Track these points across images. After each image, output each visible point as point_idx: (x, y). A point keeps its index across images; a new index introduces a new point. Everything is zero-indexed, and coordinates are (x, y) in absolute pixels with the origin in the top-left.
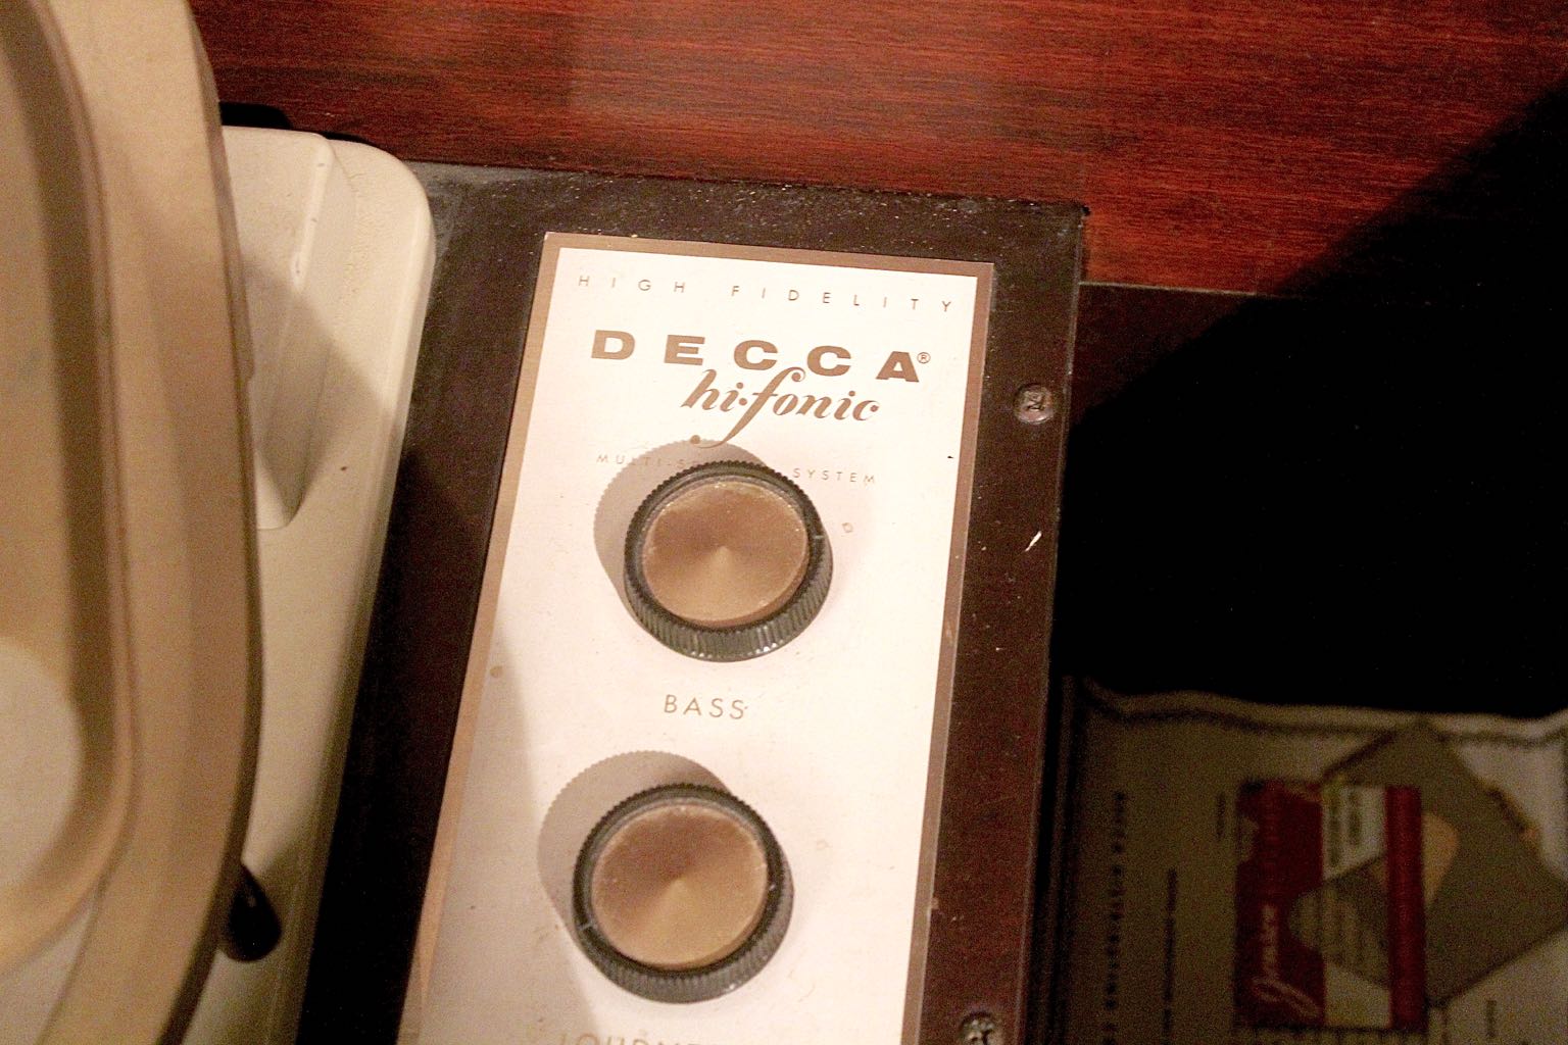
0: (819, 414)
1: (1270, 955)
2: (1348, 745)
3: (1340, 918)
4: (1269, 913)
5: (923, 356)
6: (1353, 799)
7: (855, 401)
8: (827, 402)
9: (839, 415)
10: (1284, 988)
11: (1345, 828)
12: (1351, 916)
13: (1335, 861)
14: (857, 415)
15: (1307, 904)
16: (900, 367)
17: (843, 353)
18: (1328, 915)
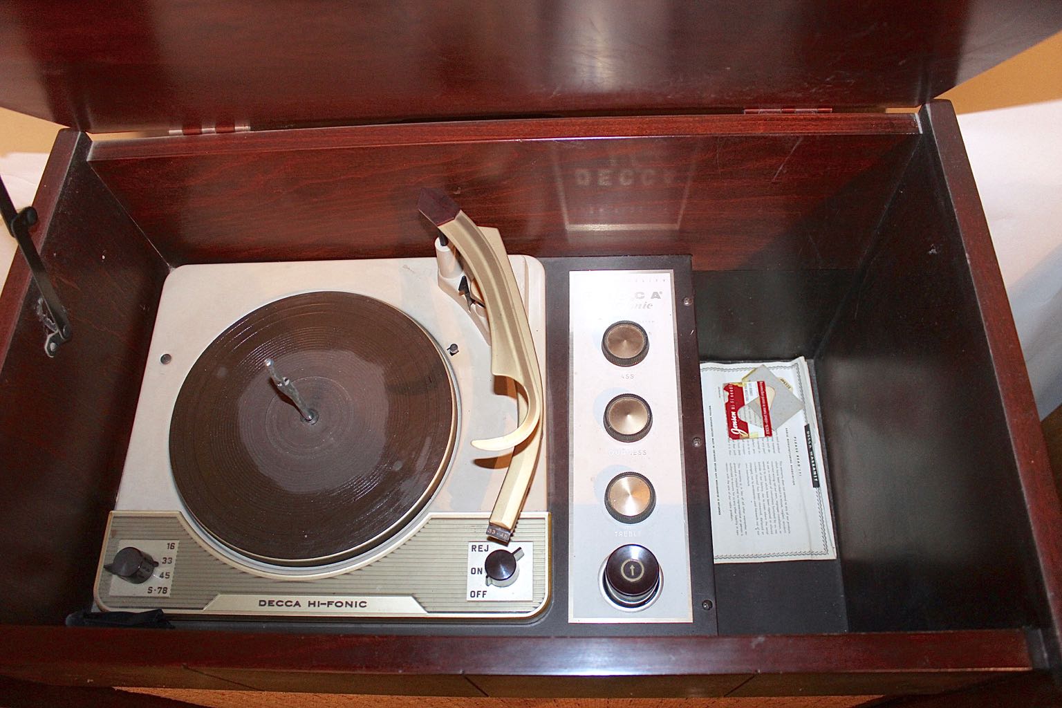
0: (639, 308)
1: (735, 423)
2: (748, 372)
3: (750, 412)
4: (733, 413)
5: (661, 293)
6: (750, 384)
7: (647, 304)
8: (641, 305)
9: (644, 307)
10: (739, 430)
11: (749, 393)
12: (752, 411)
13: (747, 399)
14: (648, 308)
15: (741, 410)
16: (656, 295)
17: (642, 293)
18: (747, 412)
